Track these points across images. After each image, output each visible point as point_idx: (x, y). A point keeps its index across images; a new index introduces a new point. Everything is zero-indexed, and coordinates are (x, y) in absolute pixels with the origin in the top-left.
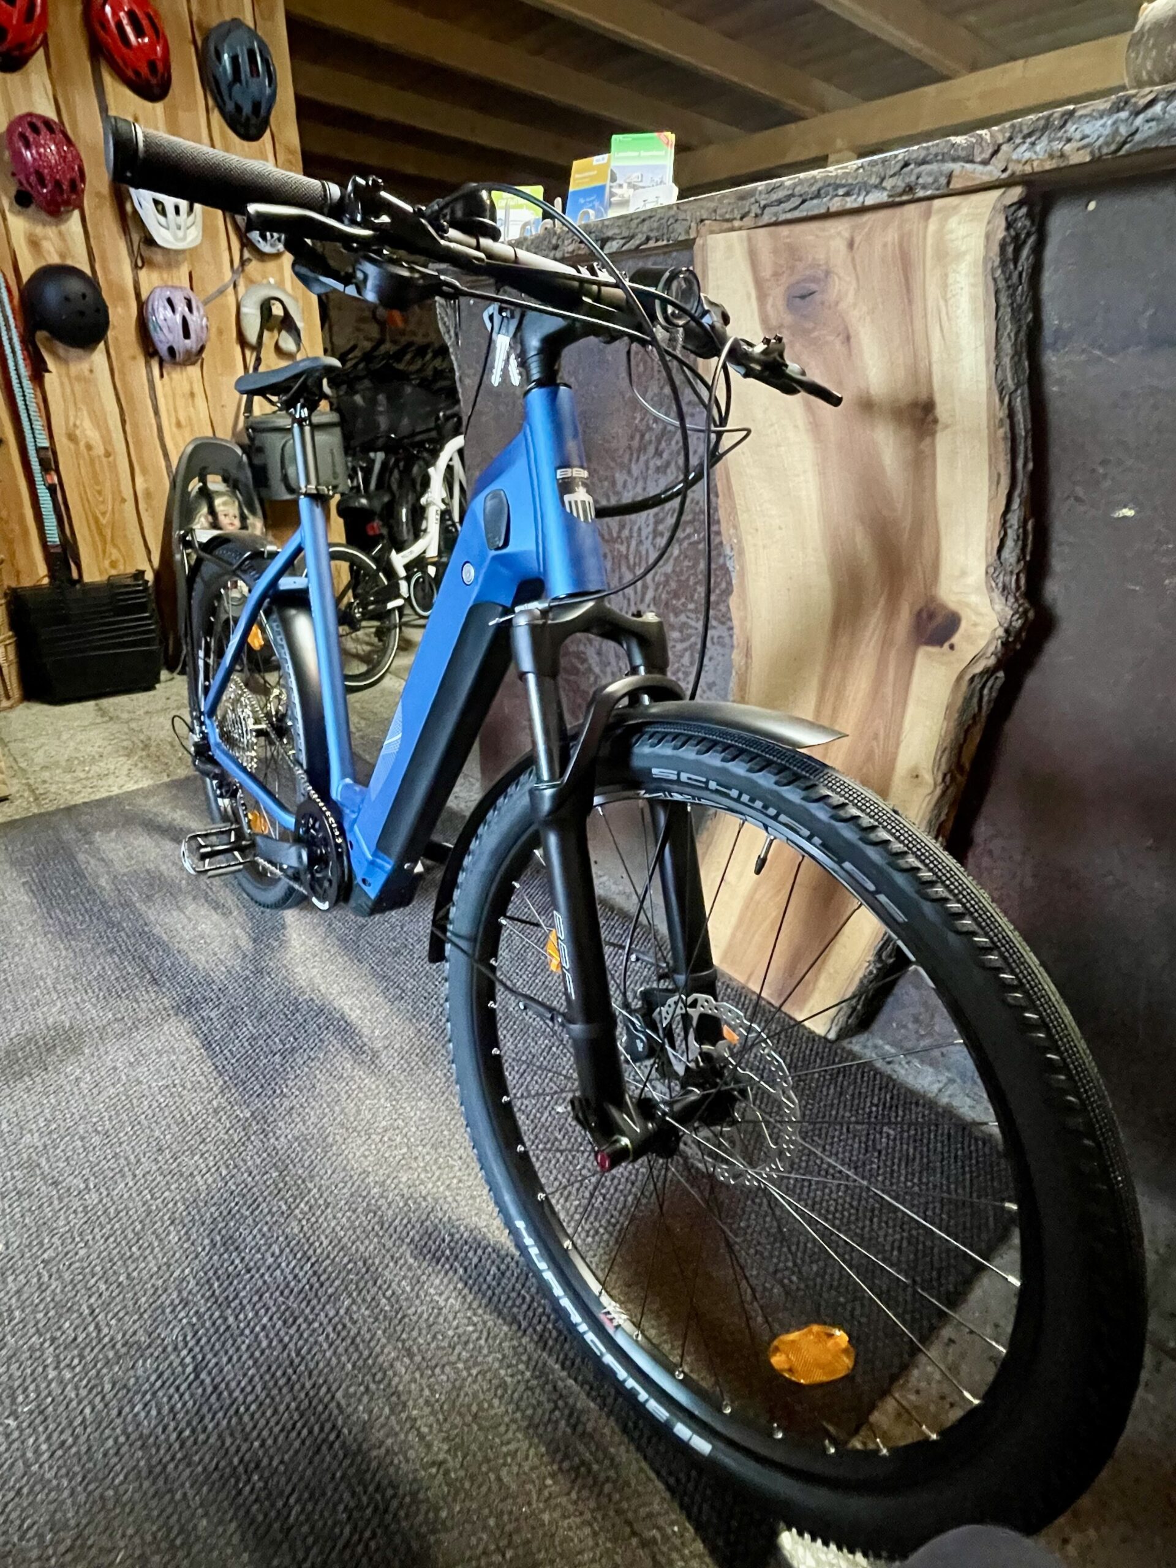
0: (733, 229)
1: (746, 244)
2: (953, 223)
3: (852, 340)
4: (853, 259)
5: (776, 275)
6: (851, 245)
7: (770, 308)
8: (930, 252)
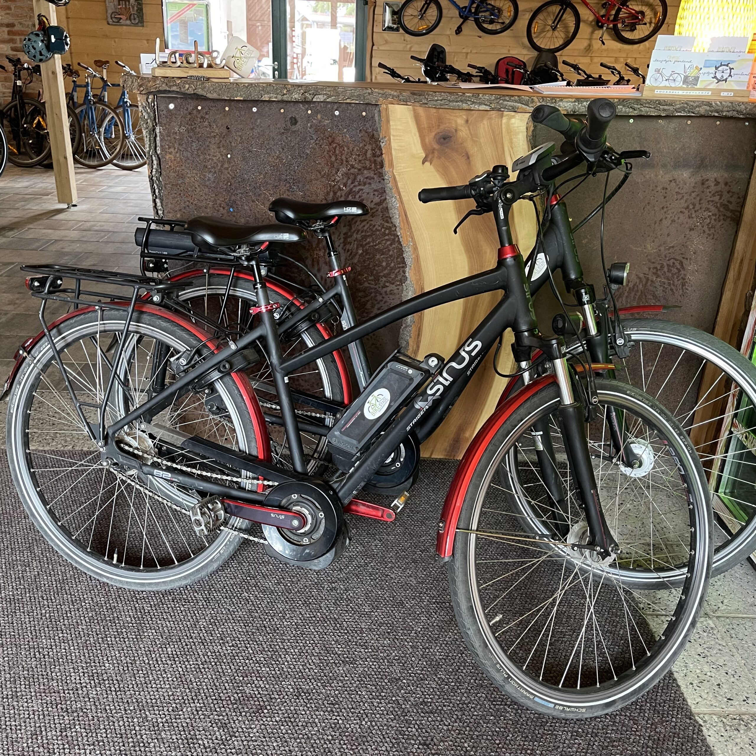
0: (407, 105)
1: (412, 112)
2: (513, 121)
3: (471, 159)
4: (469, 127)
5: (430, 129)
6: (467, 121)
7: (427, 140)
8: (504, 130)
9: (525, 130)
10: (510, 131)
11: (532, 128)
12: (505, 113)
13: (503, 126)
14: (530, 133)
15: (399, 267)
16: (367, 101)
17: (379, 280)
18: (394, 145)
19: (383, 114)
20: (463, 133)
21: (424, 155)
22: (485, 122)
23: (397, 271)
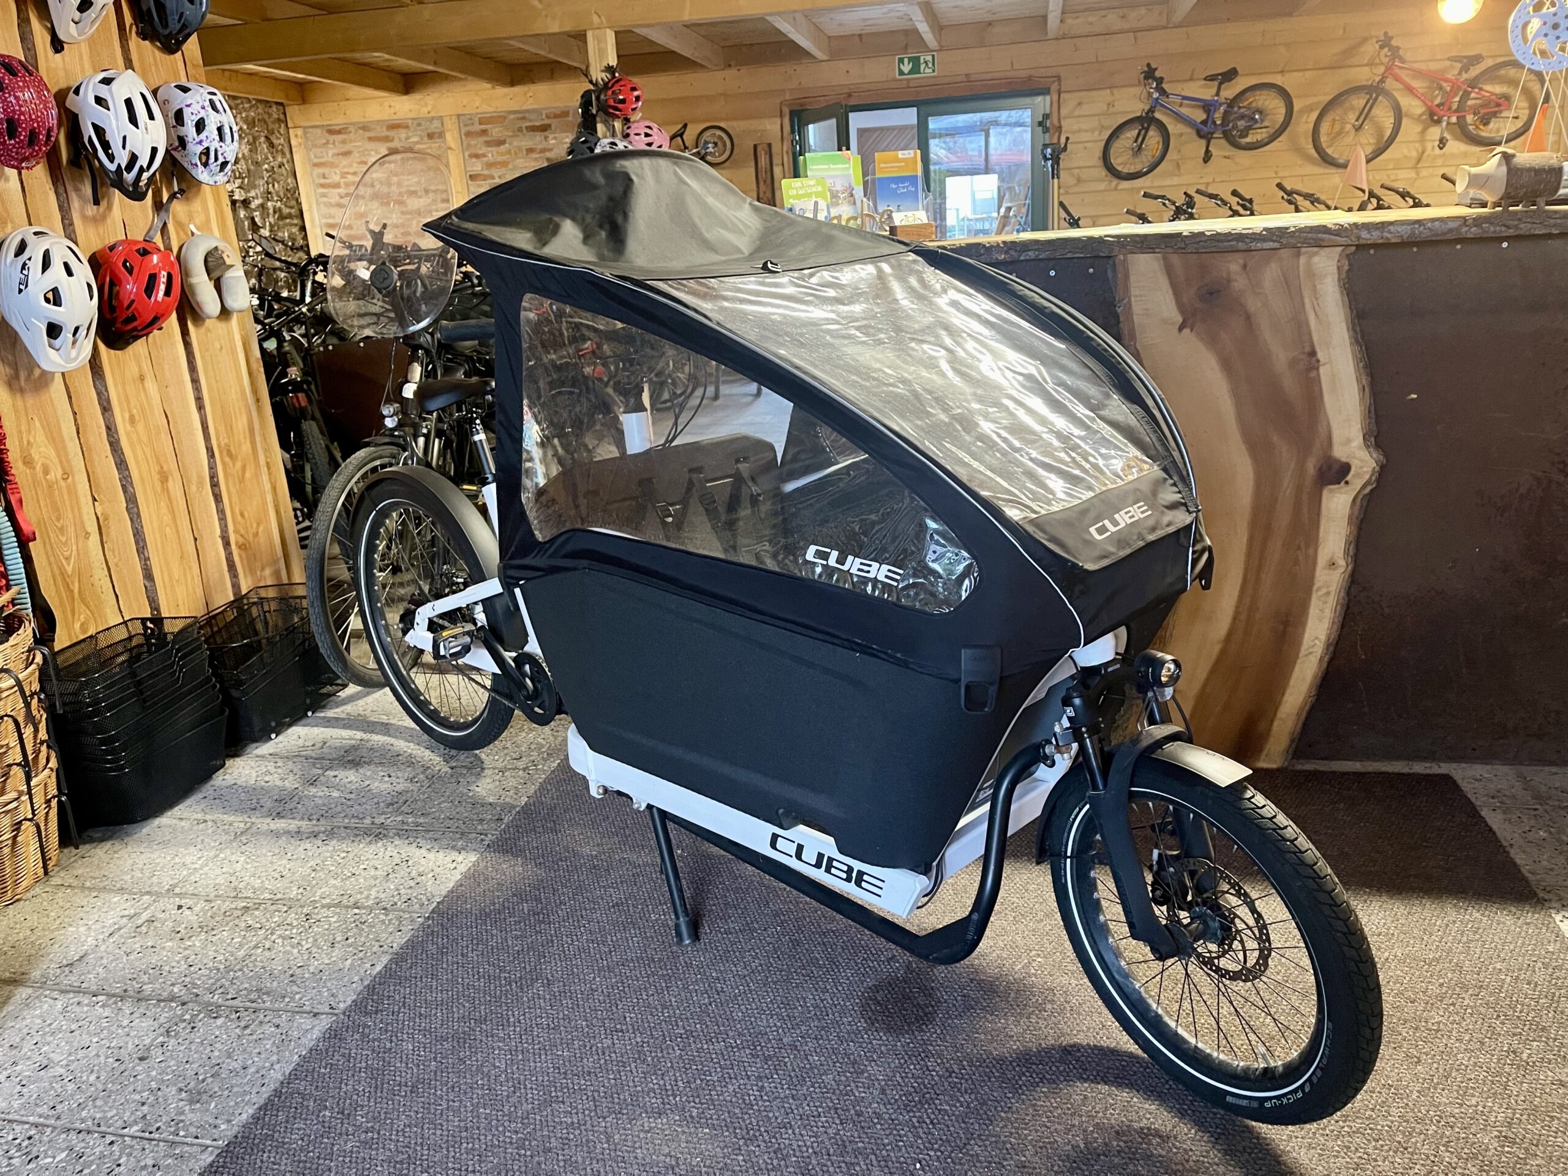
0: (1154, 253)
2: (1316, 259)
3: (1252, 319)
4: (1247, 275)
5: (1189, 283)
7: (1185, 300)
8: (1301, 274)
9: (1336, 271)
10: (1311, 274)
11: (1346, 268)
12: (1303, 250)
13: (1301, 268)
14: (1344, 276)
16: (1095, 253)
18: (1137, 308)
19: (1120, 268)
20: (1240, 283)
21: (1181, 320)
22: (1273, 265)
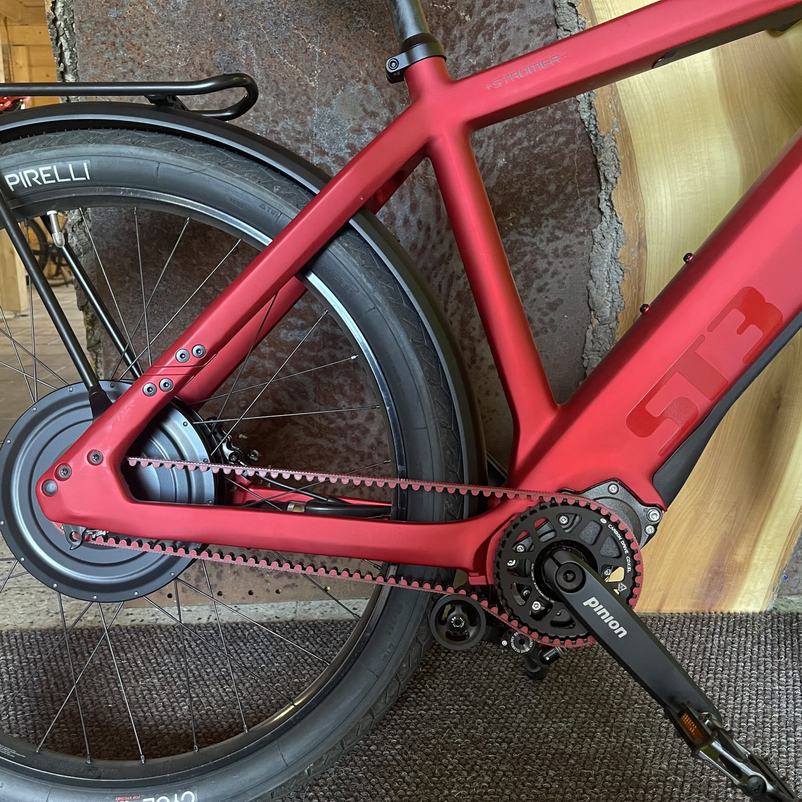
15: (583, 195)
17: (541, 223)
23: (579, 201)
